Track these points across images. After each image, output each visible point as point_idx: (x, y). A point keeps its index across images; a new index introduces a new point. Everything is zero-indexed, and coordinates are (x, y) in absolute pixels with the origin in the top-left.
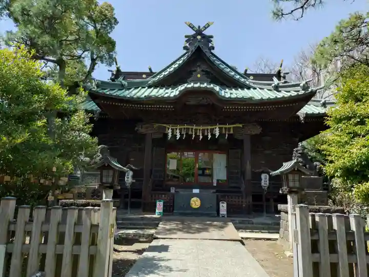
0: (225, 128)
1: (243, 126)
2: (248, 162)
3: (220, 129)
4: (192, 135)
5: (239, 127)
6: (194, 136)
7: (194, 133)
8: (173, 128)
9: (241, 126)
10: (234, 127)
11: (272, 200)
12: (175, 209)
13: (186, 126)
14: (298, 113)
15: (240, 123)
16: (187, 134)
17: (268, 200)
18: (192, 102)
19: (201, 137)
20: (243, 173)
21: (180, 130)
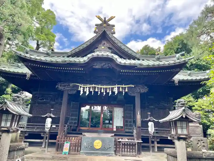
0: (122, 88)
1: (134, 86)
2: (139, 113)
3: (119, 88)
4: (98, 91)
5: (132, 87)
6: (99, 93)
7: (99, 91)
8: (84, 86)
9: (133, 86)
10: (128, 87)
11: (156, 143)
12: (82, 149)
13: (93, 86)
14: (173, 78)
15: (133, 84)
16: (94, 91)
17: (153, 142)
18: (98, 66)
19: (104, 93)
20: (135, 122)
21: (90, 88)
